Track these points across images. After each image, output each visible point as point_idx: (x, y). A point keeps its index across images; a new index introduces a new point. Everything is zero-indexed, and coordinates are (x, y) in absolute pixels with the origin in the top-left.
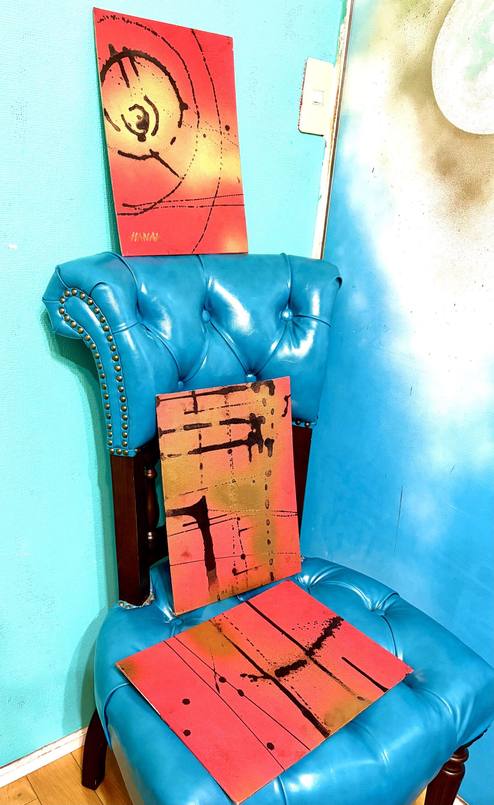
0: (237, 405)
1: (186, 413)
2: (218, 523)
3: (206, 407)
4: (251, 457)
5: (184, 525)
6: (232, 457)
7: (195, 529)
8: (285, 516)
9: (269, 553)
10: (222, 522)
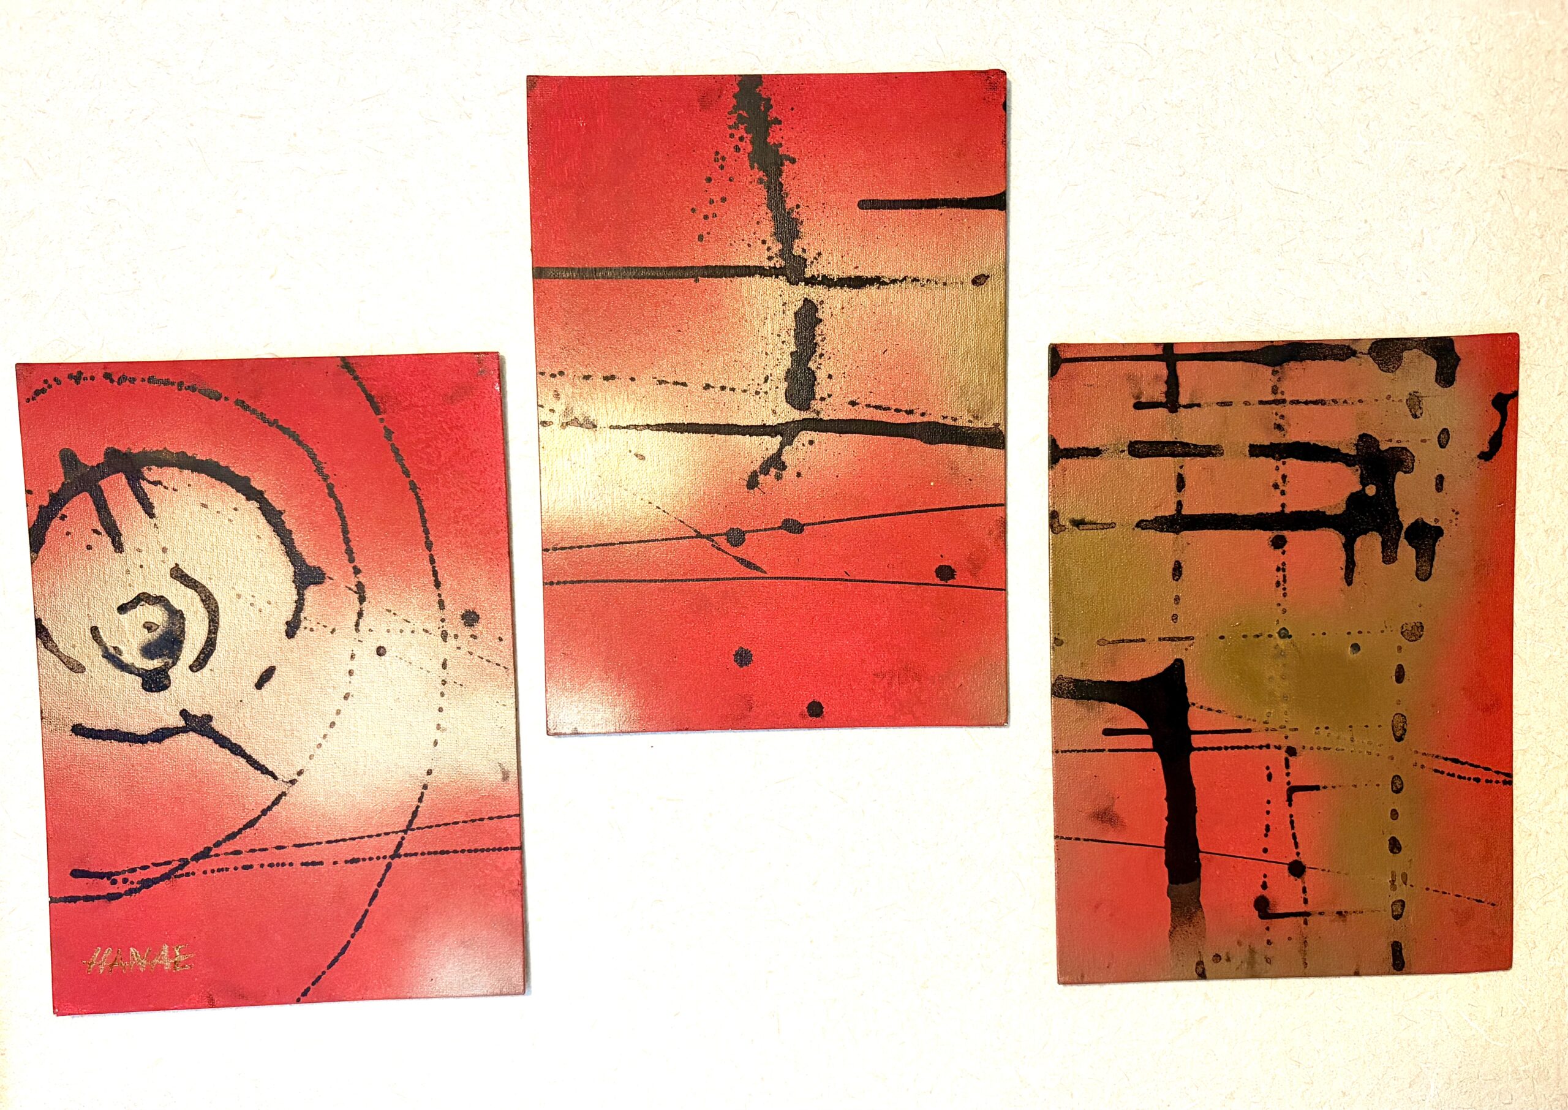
0: (1315, 402)
1: (1139, 406)
2: (1219, 748)
3: (1208, 397)
4: (1352, 571)
5: (1108, 732)
6: (1283, 558)
7: (1144, 750)
8: (1464, 778)
9: (1393, 882)
10: (1233, 748)
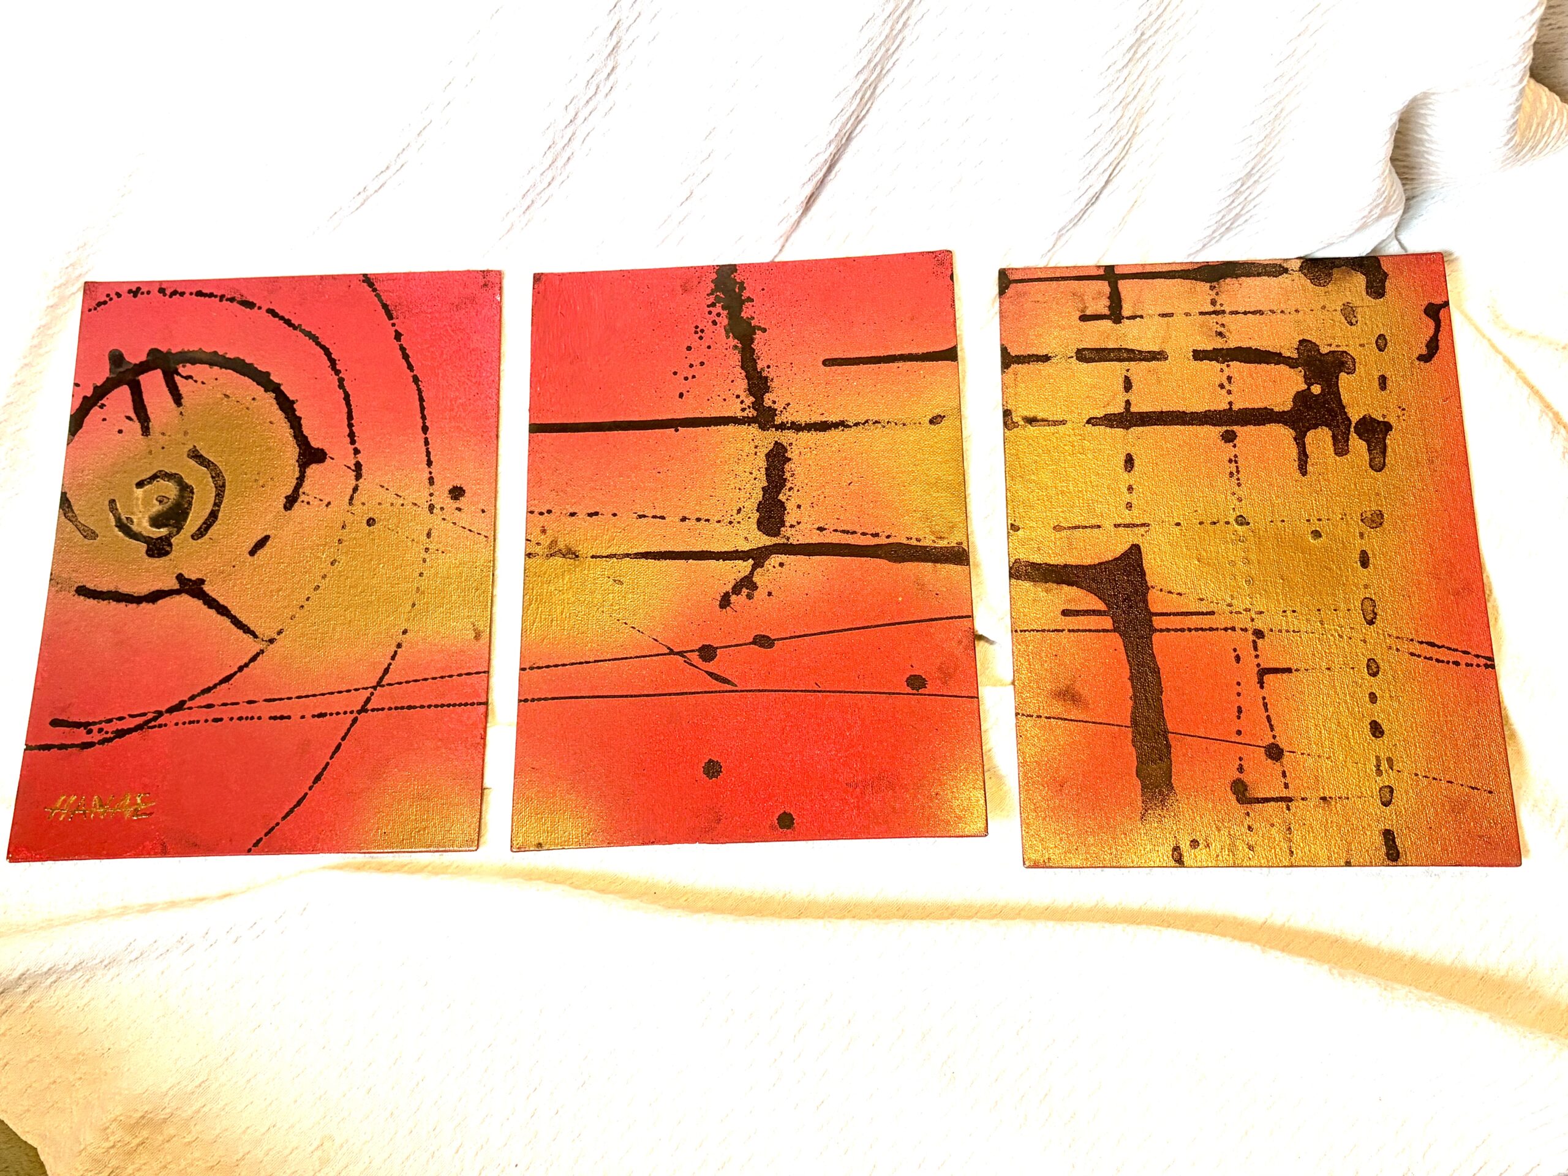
0: (1254, 313)
1: (1084, 318)
2: (1182, 630)
3: (1150, 309)
4: (1305, 462)
5: (1065, 613)
6: (1236, 451)
7: (1104, 631)
8: (1443, 662)
9: (1378, 766)
10: (1197, 630)
